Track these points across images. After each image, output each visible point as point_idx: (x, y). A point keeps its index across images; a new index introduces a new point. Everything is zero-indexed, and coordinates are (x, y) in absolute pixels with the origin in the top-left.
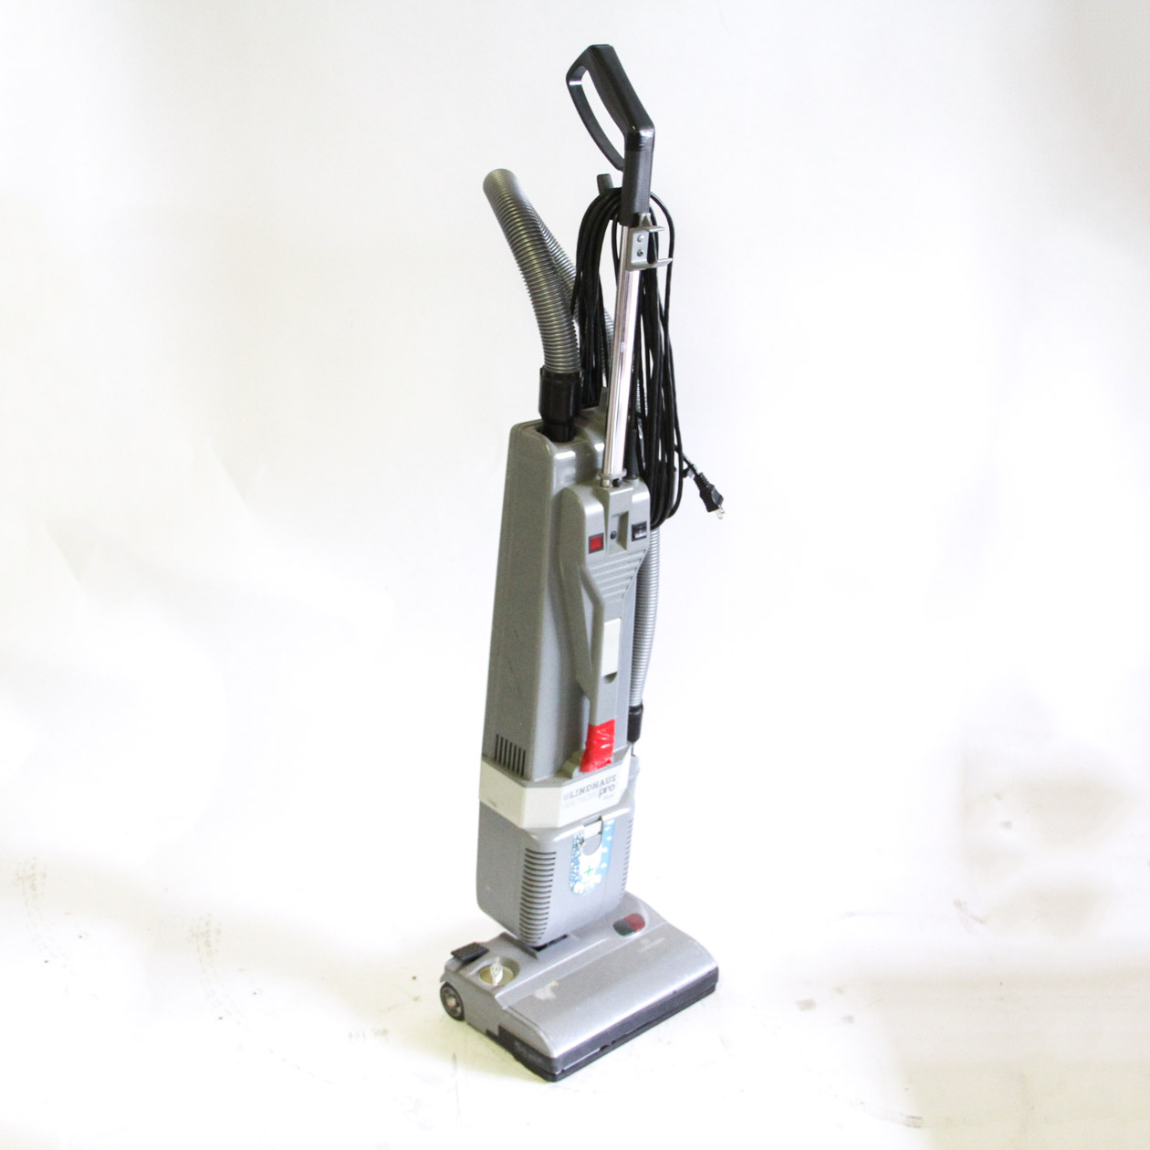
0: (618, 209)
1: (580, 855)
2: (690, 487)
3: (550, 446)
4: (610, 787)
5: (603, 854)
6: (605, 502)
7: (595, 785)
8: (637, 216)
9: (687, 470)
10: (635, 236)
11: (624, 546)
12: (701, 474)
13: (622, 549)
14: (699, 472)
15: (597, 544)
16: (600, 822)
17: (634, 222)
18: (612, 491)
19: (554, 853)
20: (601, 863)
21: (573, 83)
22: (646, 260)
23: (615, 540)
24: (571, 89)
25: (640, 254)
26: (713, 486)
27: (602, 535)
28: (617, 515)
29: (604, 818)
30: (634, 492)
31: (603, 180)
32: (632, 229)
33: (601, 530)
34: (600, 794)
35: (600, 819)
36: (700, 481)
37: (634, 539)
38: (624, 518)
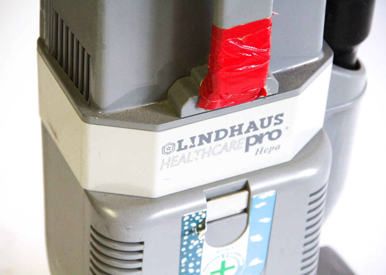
1: (201, 245)
4: (270, 134)
5: (251, 245)
7: (236, 130)
16: (246, 193)
19: (142, 243)
20: (249, 259)
29: (253, 188)
34: (248, 145)
35: (246, 187)
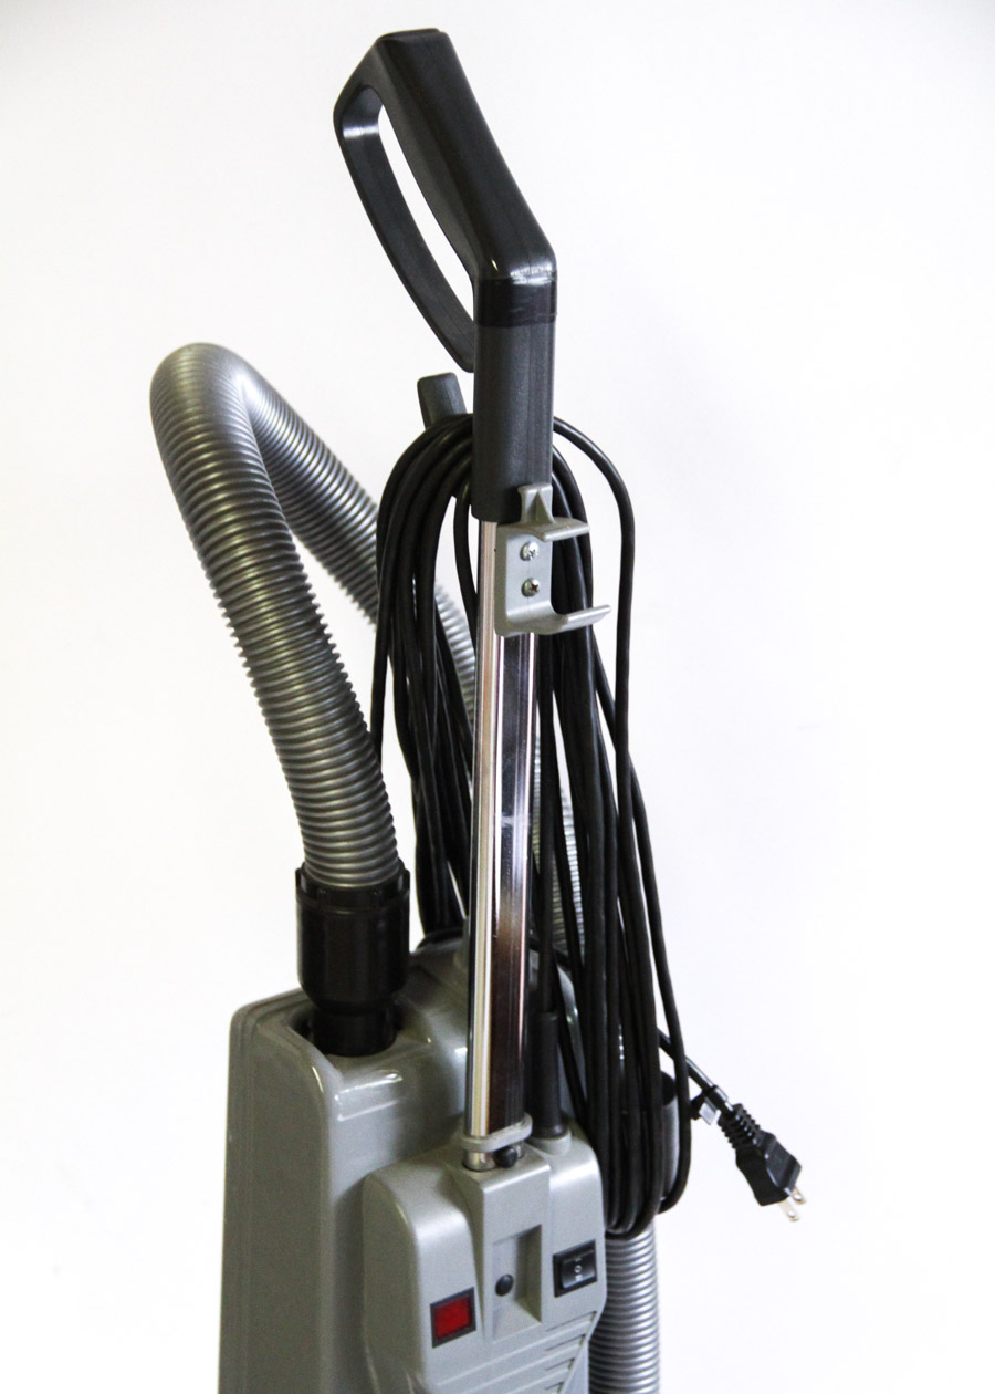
0: (468, 471)
2: (709, 1142)
3: (324, 1071)
6: (472, 1209)
8: (515, 498)
9: (698, 1102)
10: (513, 547)
11: (535, 1311)
12: (738, 1107)
13: (529, 1317)
14: (729, 1105)
15: (455, 1317)
17: (508, 512)
18: (493, 1179)
21: (353, 132)
22: (547, 604)
23: (508, 1299)
24: (347, 147)
25: (529, 591)
26: (769, 1137)
27: (470, 1292)
28: (512, 1237)
30: (554, 1170)
31: (432, 391)
32: (506, 529)
33: (464, 1281)
36: (737, 1126)
37: (560, 1290)
38: (529, 1241)
